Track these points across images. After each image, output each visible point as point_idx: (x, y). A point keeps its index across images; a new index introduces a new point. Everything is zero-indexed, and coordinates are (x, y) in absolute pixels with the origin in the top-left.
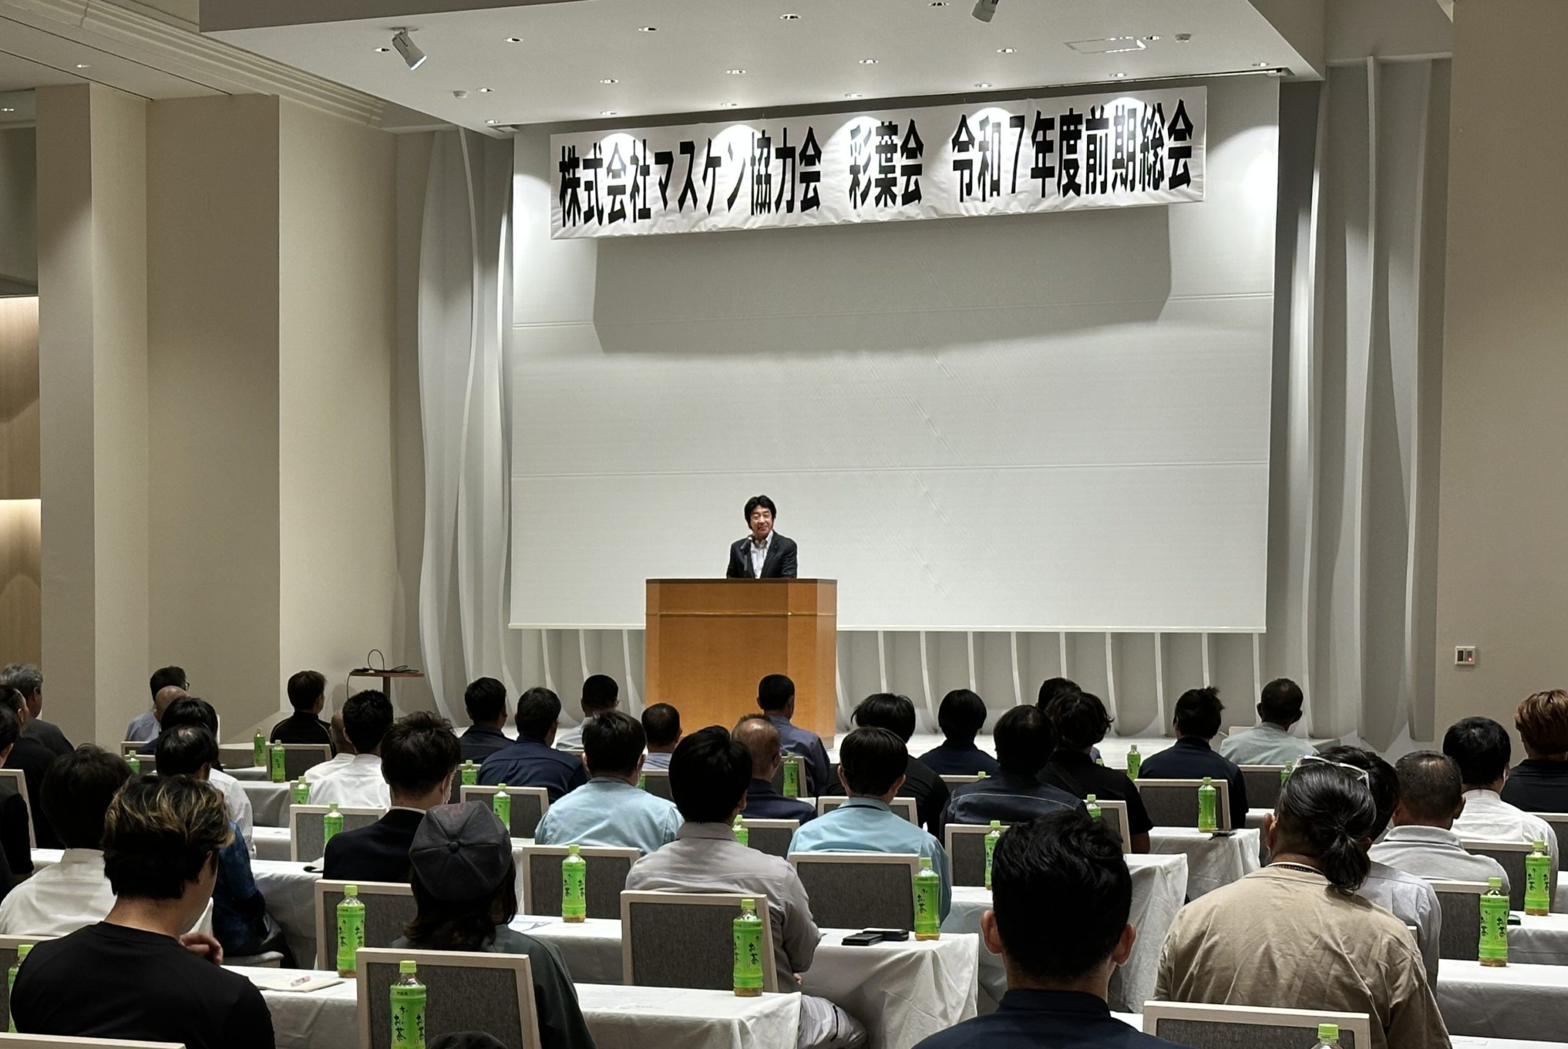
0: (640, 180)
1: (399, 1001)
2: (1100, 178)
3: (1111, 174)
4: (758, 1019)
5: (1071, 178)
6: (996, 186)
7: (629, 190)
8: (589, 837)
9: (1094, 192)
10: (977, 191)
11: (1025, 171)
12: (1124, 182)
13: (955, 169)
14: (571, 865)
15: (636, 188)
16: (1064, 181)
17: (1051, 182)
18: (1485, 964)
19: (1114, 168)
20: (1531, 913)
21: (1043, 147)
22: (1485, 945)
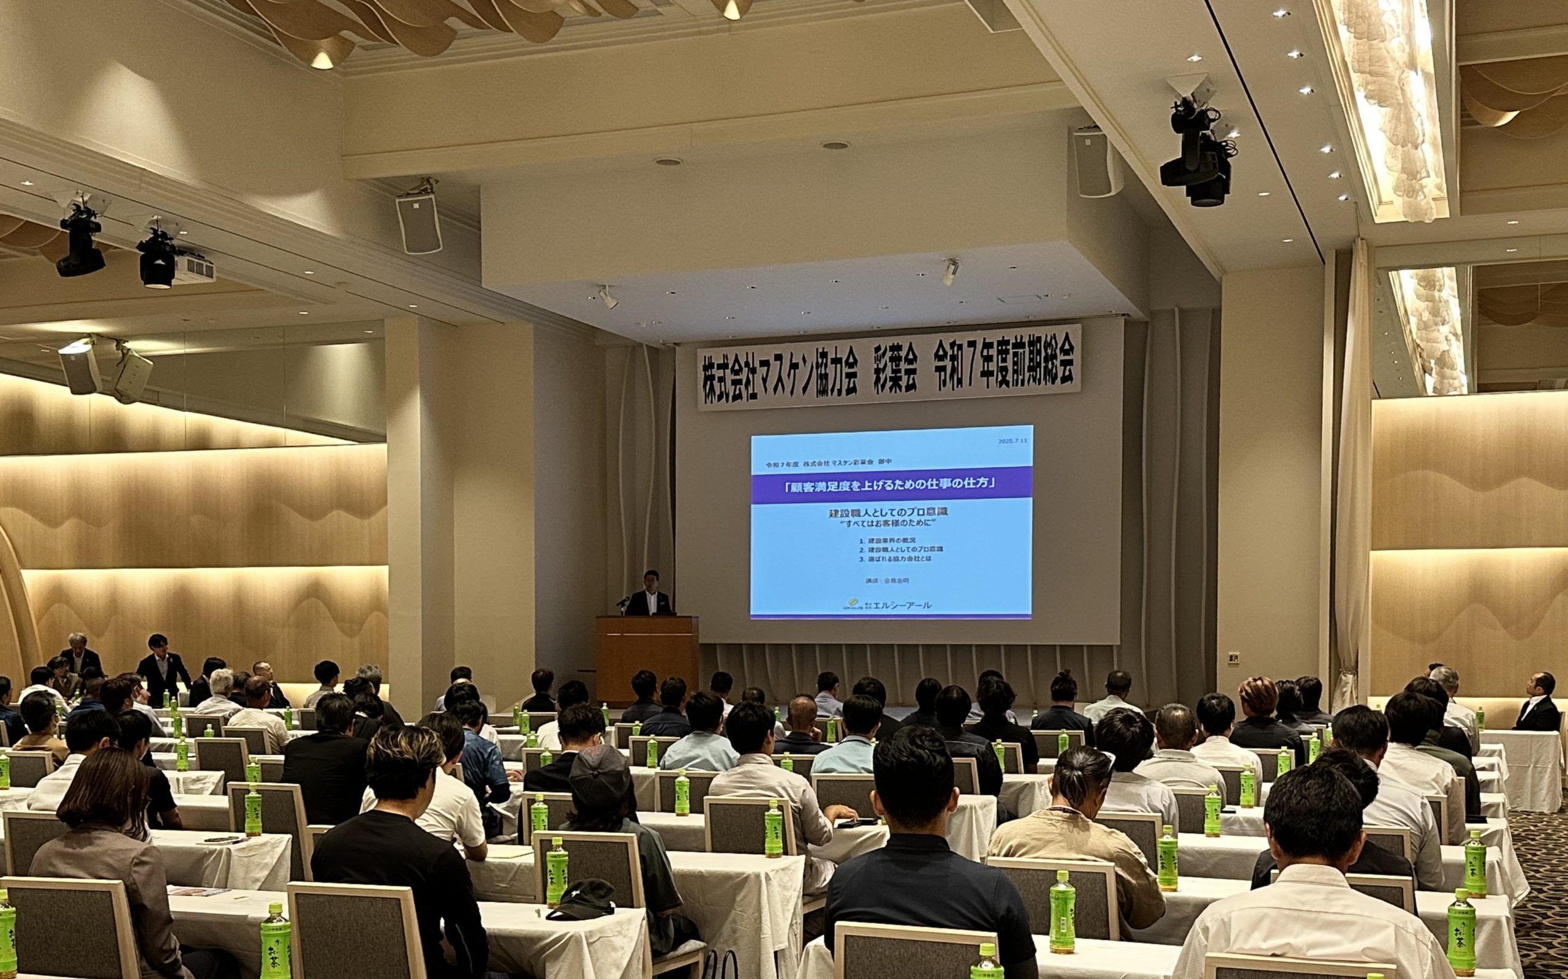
0: (751, 376)
1: (551, 861)
2: (1021, 377)
3: (1027, 375)
4: (777, 871)
5: (1004, 377)
6: (960, 381)
7: (744, 382)
8: (691, 766)
9: (1017, 385)
10: (949, 384)
11: (977, 372)
12: (1034, 380)
13: (936, 371)
14: (680, 782)
15: (748, 382)
16: (1000, 378)
17: (992, 379)
18: (1208, 836)
19: (1029, 371)
20: (1244, 807)
21: (988, 359)
22: (1208, 825)
